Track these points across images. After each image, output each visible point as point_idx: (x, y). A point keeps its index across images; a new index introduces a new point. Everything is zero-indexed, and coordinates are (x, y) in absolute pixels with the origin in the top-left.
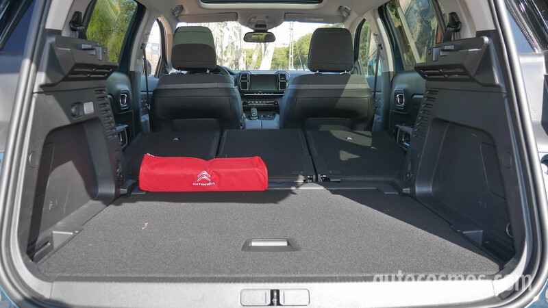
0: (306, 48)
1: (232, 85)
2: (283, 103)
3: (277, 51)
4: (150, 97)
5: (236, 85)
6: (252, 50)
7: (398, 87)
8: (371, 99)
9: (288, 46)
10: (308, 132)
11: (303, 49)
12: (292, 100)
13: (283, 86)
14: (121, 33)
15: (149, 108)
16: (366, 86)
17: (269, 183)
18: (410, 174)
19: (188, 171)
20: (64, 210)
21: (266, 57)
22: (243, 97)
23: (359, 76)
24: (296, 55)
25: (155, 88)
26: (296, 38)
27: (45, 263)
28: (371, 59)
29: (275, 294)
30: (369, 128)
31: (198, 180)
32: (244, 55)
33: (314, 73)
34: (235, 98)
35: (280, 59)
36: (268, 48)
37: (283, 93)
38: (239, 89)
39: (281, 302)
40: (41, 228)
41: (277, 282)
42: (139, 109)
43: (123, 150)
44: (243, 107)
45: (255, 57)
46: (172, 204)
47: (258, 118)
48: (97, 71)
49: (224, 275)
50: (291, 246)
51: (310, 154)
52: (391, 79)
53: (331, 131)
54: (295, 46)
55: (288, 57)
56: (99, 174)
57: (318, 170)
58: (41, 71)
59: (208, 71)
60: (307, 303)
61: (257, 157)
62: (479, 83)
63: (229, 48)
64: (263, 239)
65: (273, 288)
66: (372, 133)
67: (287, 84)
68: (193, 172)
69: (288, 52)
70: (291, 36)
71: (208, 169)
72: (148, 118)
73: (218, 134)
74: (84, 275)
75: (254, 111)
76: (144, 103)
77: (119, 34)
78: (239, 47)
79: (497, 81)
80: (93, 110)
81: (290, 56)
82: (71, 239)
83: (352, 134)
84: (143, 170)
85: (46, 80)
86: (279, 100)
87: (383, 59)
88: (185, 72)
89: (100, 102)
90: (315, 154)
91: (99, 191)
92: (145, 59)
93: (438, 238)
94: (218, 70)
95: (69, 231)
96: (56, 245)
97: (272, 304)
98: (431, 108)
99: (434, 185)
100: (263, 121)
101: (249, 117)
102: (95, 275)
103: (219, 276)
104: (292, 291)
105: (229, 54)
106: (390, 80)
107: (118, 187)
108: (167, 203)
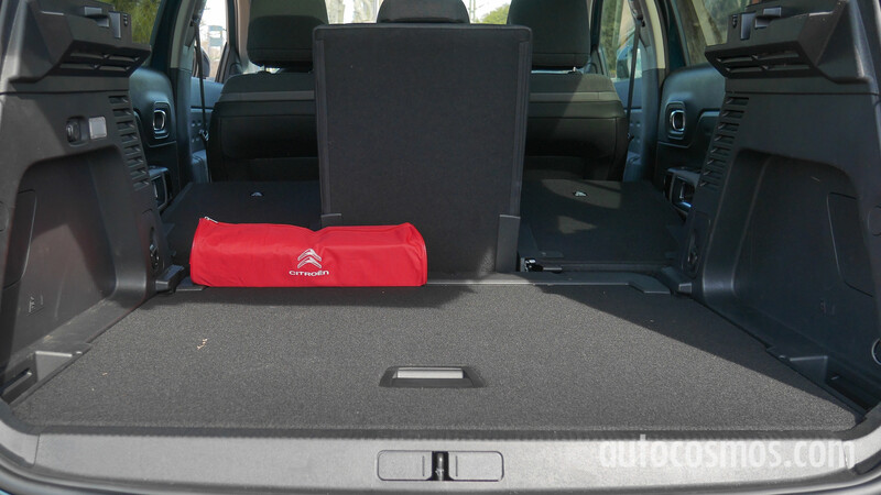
4: (208, 118)
7: (673, 97)
8: (621, 120)
15: (207, 137)
16: (612, 96)
18: (692, 257)
19: (279, 249)
20: (56, 315)
23: (599, 76)
25: (217, 101)
27: (24, 403)
28: (622, 49)
29: (441, 459)
30: (616, 176)
31: (299, 266)
39: (452, 474)
40: (15, 345)
41: (444, 438)
42: (187, 139)
43: (161, 212)
46: (251, 308)
48: (112, 58)
49: (346, 427)
50: (471, 379)
52: (661, 81)
53: (545, 182)
56: (116, 253)
58: (12, 54)
60: (499, 477)
61: (407, 225)
62: (828, 78)
64: (418, 368)
65: (436, 449)
66: (621, 185)
68: (290, 251)
71: (317, 245)
72: (204, 158)
74: (95, 424)
76: (197, 129)
79: (862, 72)
80: (105, 132)
82: (68, 364)
83: (585, 186)
84: (197, 245)
85: (21, 70)
87: (645, 46)
88: (272, 70)
89: (118, 119)
91: (117, 285)
92: (198, 49)
95: (65, 352)
96: (42, 375)
97: (434, 477)
98: (735, 130)
99: (737, 277)
102: (113, 424)
103: (339, 427)
104: (472, 455)
106: (659, 84)
107: (151, 278)
108: (242, 307)
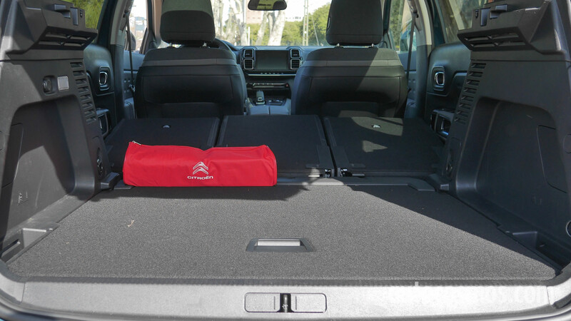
0: (324, 22)
1: (234, 62)
2: (296, 85)
3: (288, 26)
4: (135, 77)
5: (238, 62)
6: (257, 25)
7: (436, 63)
8: (403, 78)
9: (301, 20)
10: (326, 119)
11: (320, 23)
12: (307, 80)
13: (296, 64)
14: (98, 4)
15: (134, 89)
16: (397, 63)
17: (278, 177)
18: (449, 167)
19: (181, 162)
20: (36, 205)
21: (274, 33)
22: (247, 78)
23: (389, 50)
24: (312, 31)
25: (141, 66)
26: (312, 11)
27: (15, 262)
28: (403, 32)
29: (286, 299)
30: (400, 114)
31: (194, 173)
32: (248, 31)
33: (333, 47)
34: (237, 77)
35: (292, 35)
36: (277, 23)
37: (295, 72)
38: (243, 68)
39: (293, 308)
40: (9, 223)
41: (288, 284)
42: (121, 91)
43: (105, 138)
44: (248, 91)
45: (261, 33)
46: (162, 200)
47: (265, 104)
48: (72, 38)
49: (224, 277)
50: (305, 246)
51: (329, 145)
52: (429, 54)
53: (354, 118)
54: (310, 20)
55: (302, 33)
56: (75, 164)
57: (337, 163)
58: (7, 35)
59: (205, 45)
60: (323, 310)
61: (264, 146)
62: (537, 51)
63: (230, 22)
64: (271, 239)
65: (283, 292)
66: (403, 121)
67: (301, 62)
68: (188, 163)
69: (302, 28)
70: (306, 7)
71: (206, 160)
72: (132, 103)
73: (218, 120)
74: (61, 276)
75: (261, 95)
76: (127, 84)
77: (95, 4)
78: (241, 21)
79: (560, 47)
80: (68, 86)
81: (305, 32)
82: (44, 237)
83: (379, 121)
84: (128, 160)
85: (13, 46)
86: (290, 82)
87: (419, 30)
88: (176, 46)
89: (77, 77)
90: (334, 144)
91: (76, 185)
92: (128, 32)
93: (482, 240)
94: (217, 45)
95: (42, 229)
96: (27, 243)
97: (282, 310)
98: (477, 85)
99: (479, 181)
100: (271, 106)
101: (254, 102)
102: (73, 276)
103: (220, 278)
104: (306, 296)
105: (229, 30)
106: (427, 55)
107: (98, 181)
108: (157, 199)
